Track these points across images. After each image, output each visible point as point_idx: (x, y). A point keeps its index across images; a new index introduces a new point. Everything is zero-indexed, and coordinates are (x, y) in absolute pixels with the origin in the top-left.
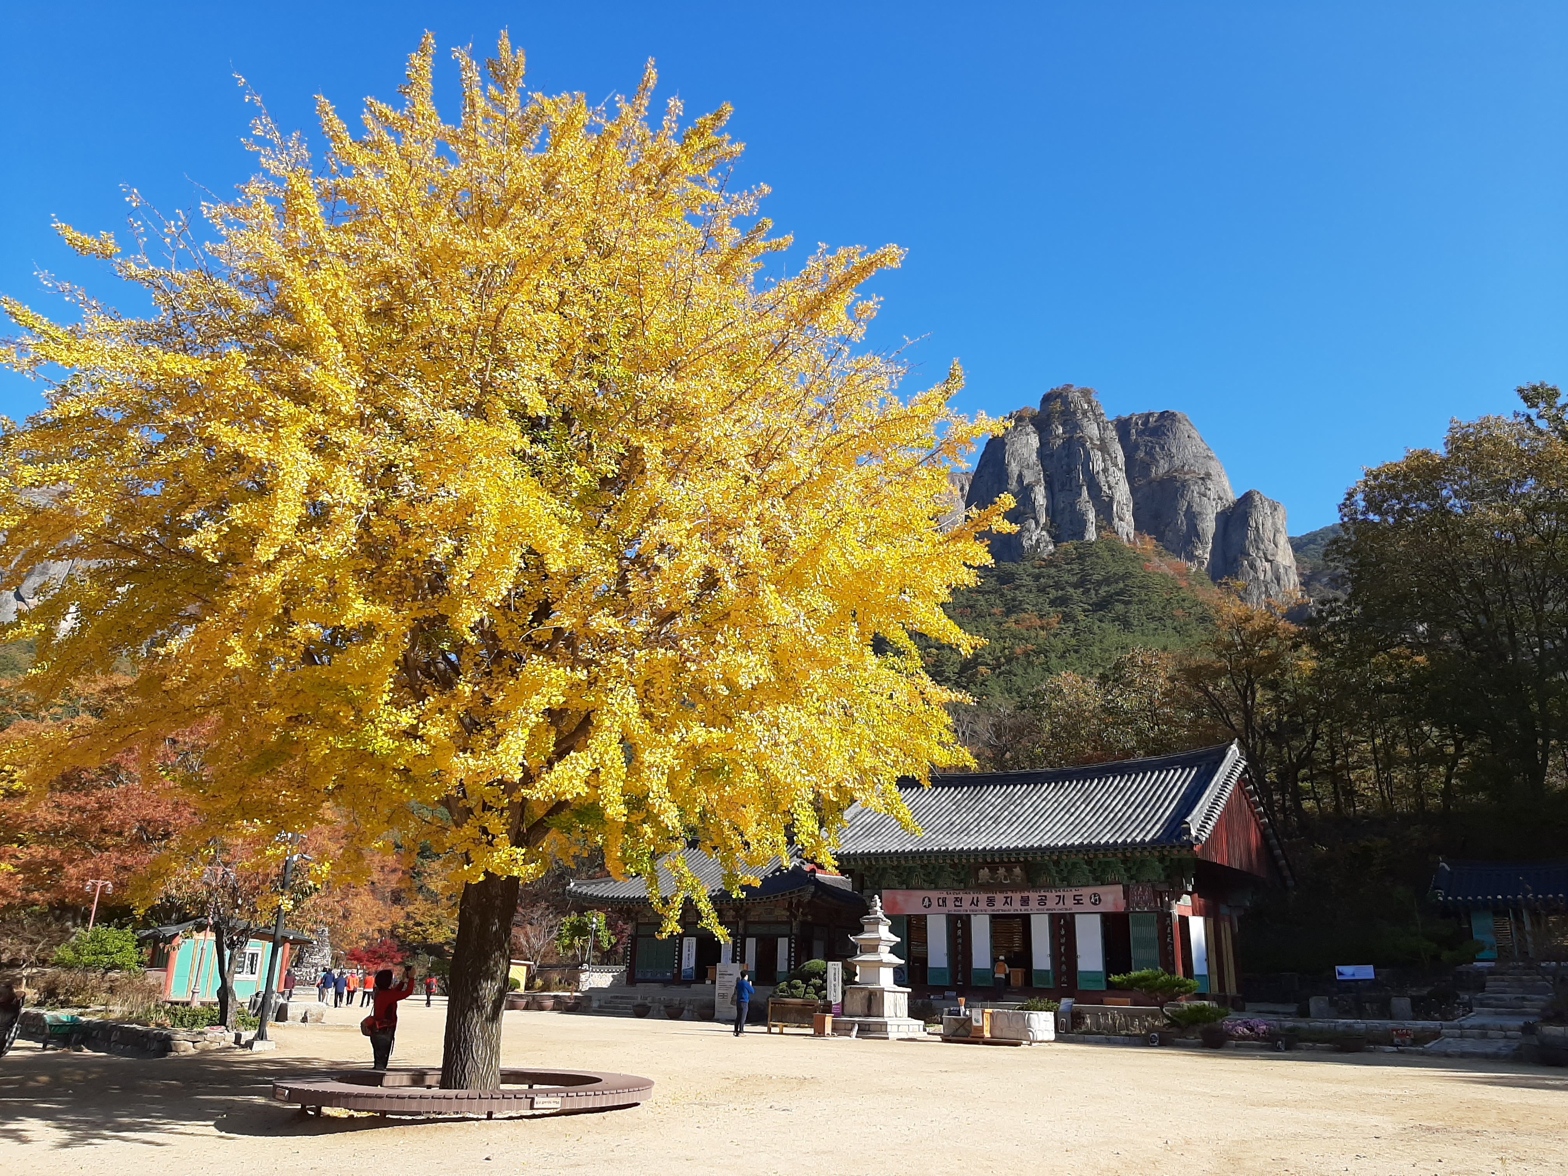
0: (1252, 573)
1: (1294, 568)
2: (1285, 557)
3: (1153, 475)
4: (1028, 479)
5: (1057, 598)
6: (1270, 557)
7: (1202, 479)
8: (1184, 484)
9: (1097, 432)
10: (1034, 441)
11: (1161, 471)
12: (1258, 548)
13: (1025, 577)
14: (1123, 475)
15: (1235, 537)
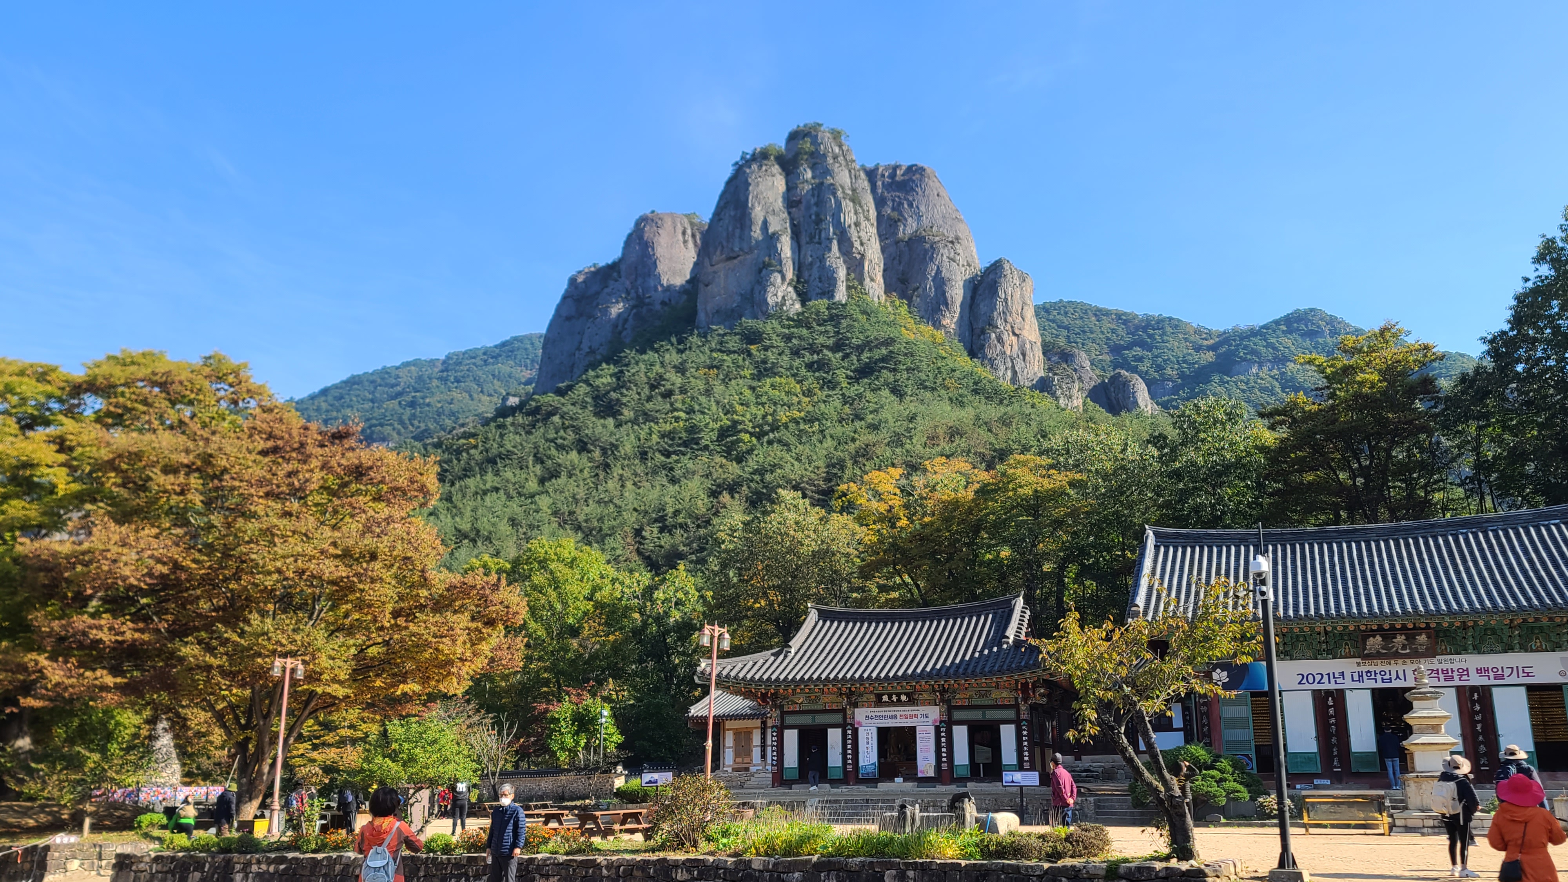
0: (999, 346)
1: (1039, 344)
2: (1031, 333)
3: (901, 235)
4: (774, 226)
5: (813, 363)
6: (1017, 332)
7: (952, 242)
8: (933, 247)
9: (848, 181)
10: (780, 184)
11: (909, 231)
12: (1006, 321)
13: (774, 337)
14: (873, 230)
15: (983, 308)
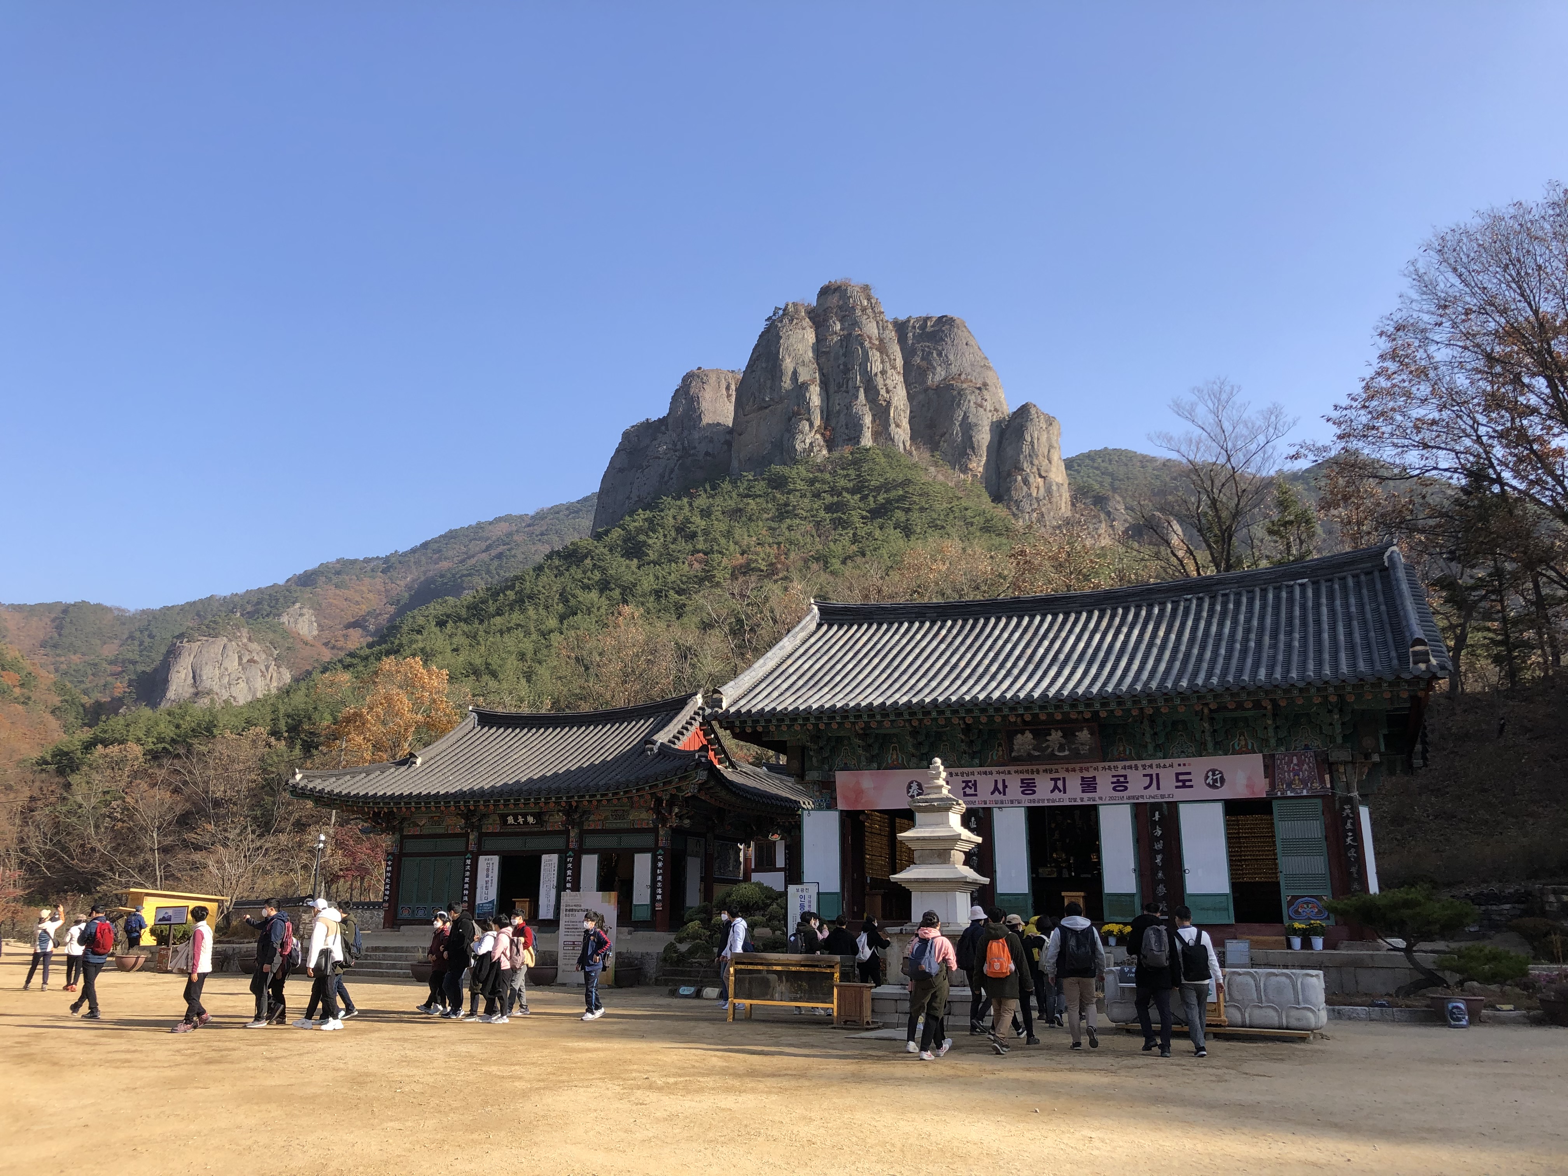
0: (1025, 488)
1: (1066, 486)
2: (1058, 475)
3: (929, 382)
4: (804, 376)
5: (832, 504)
6: (1043, 474)
7: (980, 389)
8: (961, 393)
9: (876, 331)
10: (810, 336)
11: (937, 378)
12: (1032, 463)
13: (799, 481)
14: (901, 379)
15: (1009, 451)
